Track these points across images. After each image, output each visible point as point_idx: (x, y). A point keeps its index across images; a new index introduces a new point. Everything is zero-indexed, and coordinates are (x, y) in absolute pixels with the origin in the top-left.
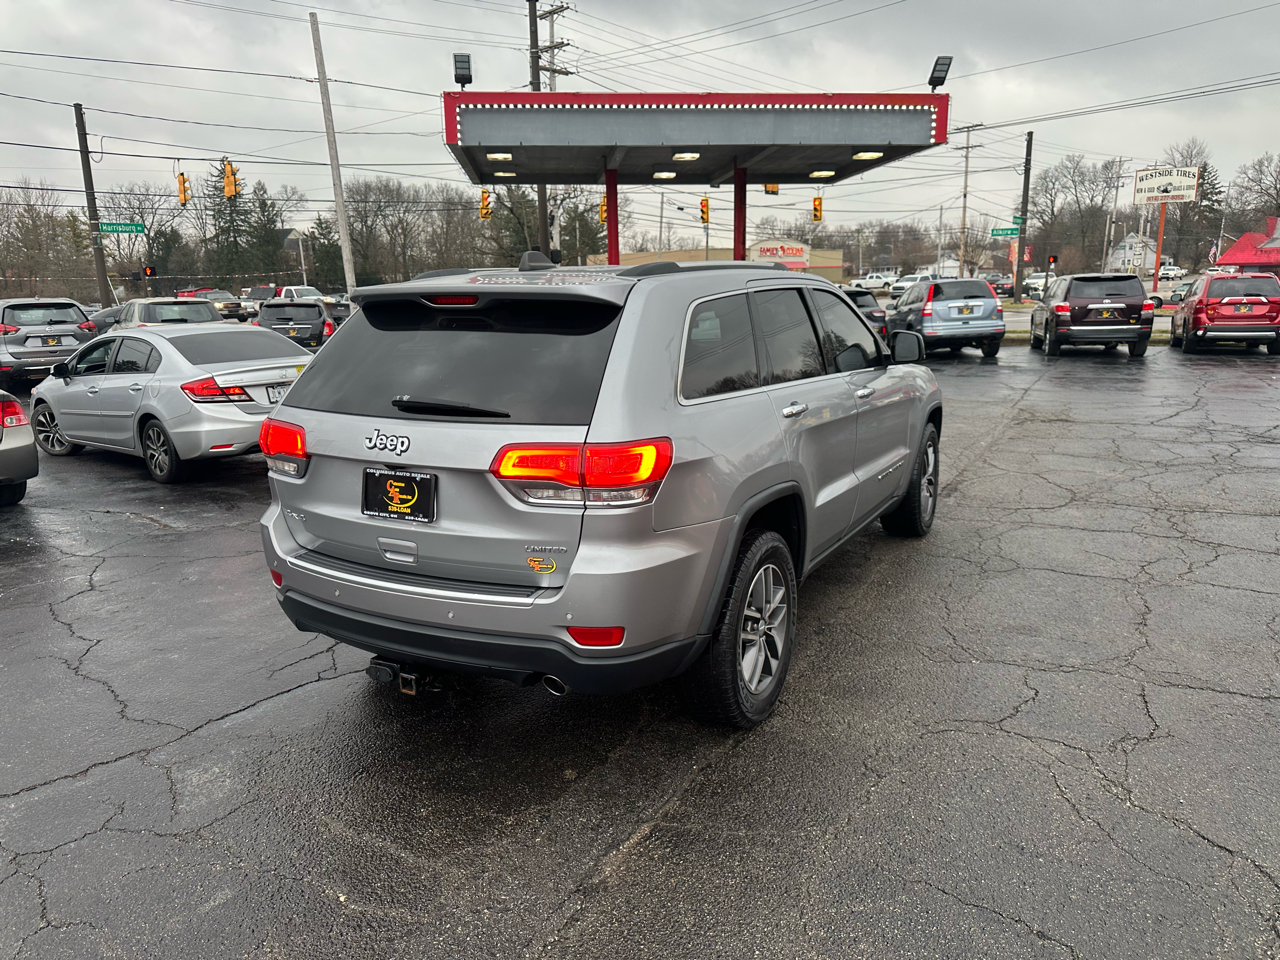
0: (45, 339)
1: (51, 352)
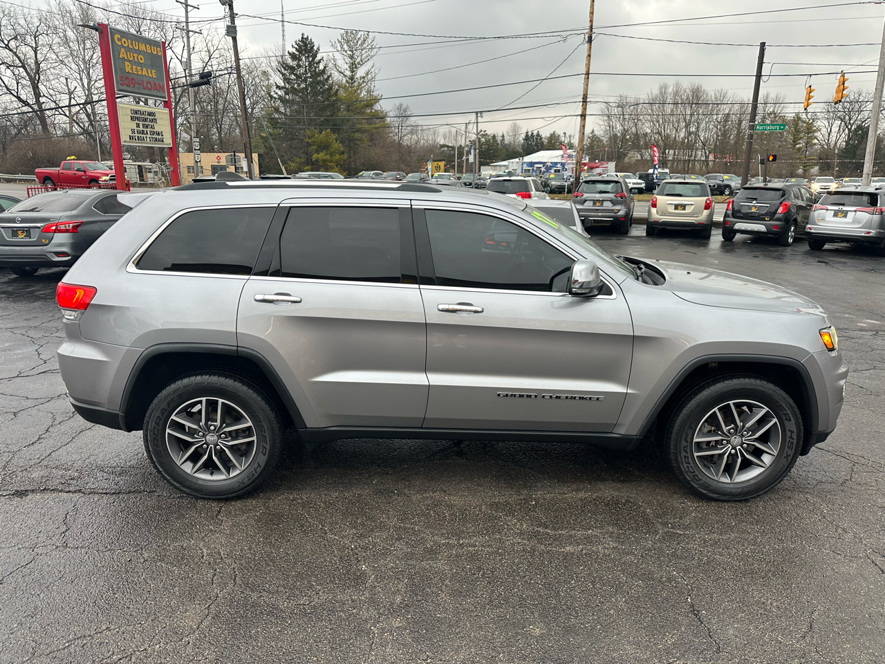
0: (595, 202)
1: (596, 210)
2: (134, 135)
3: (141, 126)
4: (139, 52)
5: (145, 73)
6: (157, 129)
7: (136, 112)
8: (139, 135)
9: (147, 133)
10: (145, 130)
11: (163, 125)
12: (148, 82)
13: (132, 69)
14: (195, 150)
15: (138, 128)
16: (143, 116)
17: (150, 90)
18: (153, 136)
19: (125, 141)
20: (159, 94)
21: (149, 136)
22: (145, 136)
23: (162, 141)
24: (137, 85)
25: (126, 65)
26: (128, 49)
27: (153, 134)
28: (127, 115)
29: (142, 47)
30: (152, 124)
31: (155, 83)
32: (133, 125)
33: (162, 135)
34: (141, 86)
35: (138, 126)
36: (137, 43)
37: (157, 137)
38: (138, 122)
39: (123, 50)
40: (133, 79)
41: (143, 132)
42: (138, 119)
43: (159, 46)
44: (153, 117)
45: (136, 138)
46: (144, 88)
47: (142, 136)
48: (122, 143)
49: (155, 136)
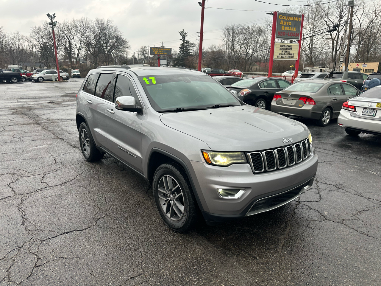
2: (280, 55)
3: (284, 52)
4: (289, 21)
5: (291, 29)
6: (291, 52)
7: (283, 46)
8: (282, 56)
9: (286, 54)
10: (285, 53)
11: (295, 51)
12: (292, 33)
13: (284, 29)
14: (340, 61)
15: (282, 53)
16: (286, 48)
17: (292, 36)
18: (289, 56)
19: (275, 58)
20: (296, 37)
21: (287, 55)
22: (285, 56)
23: (293, 57)
24: (285, 35)
25: (282, 27)
26: (285, 20)
27: (289, 55)
28: (278, 47)
29: (292, 19)
30: (289, 51)
31: (295, 33)
32: (280, 51)
33: (293, 55)
34: (288, 35)
35: (282, 51)
36: (289, 17)
37: (291, 56)
38: (283, 50)
39: (282, 21)
40: (284, 32)
41: (284, 54)
42: (283, 49)
43: (300, 17)
44: (291, 48)
45: (281, 57)
46: (289, 36)
47: (283, 56)
48: (274, 59)
49: (290, 56)
